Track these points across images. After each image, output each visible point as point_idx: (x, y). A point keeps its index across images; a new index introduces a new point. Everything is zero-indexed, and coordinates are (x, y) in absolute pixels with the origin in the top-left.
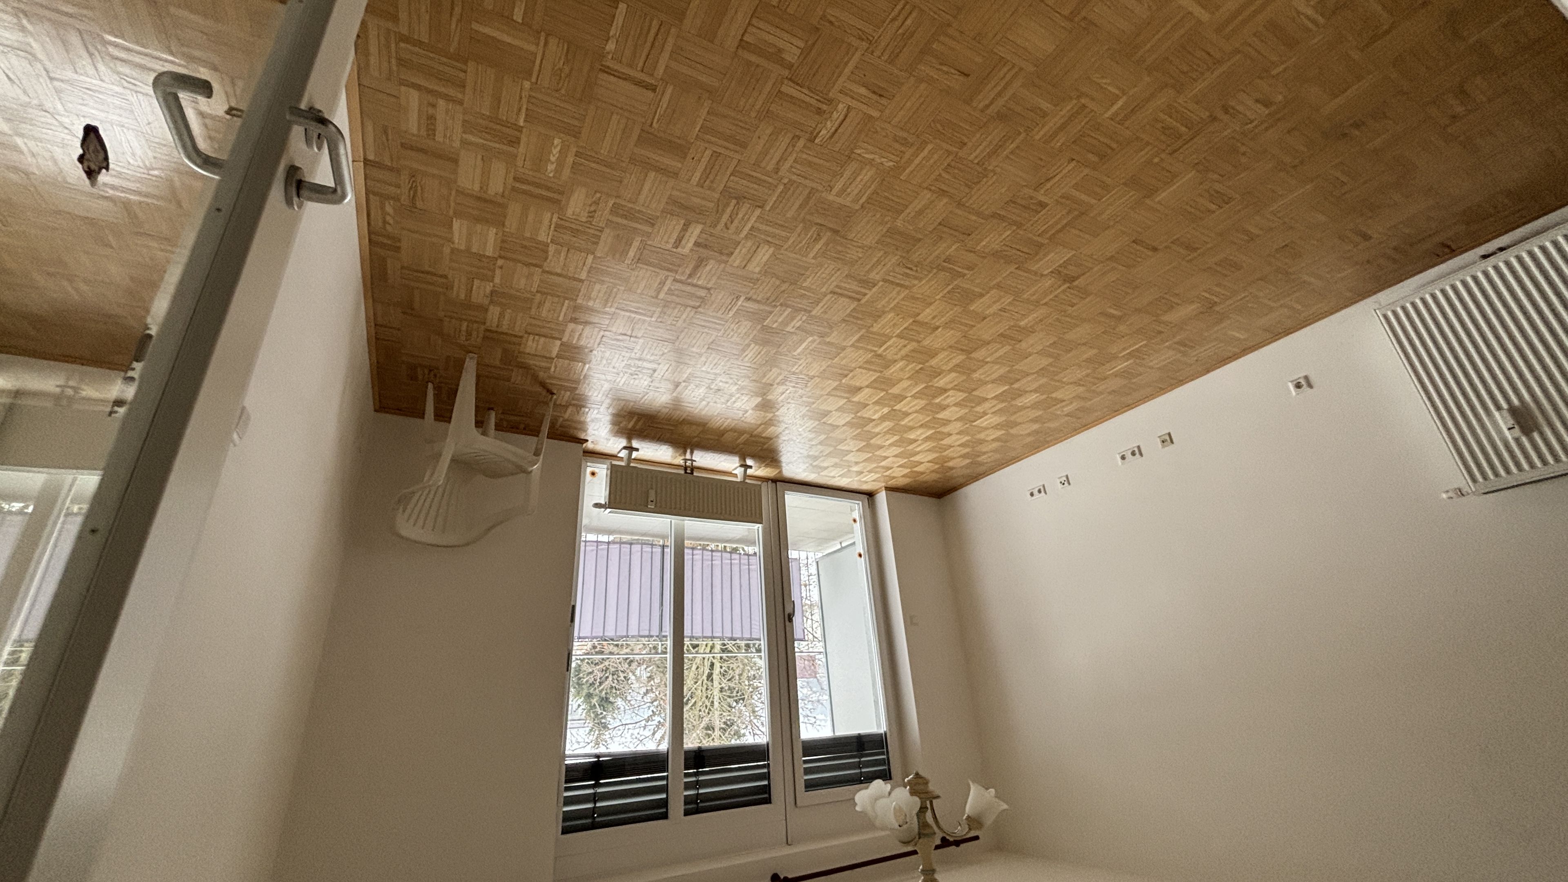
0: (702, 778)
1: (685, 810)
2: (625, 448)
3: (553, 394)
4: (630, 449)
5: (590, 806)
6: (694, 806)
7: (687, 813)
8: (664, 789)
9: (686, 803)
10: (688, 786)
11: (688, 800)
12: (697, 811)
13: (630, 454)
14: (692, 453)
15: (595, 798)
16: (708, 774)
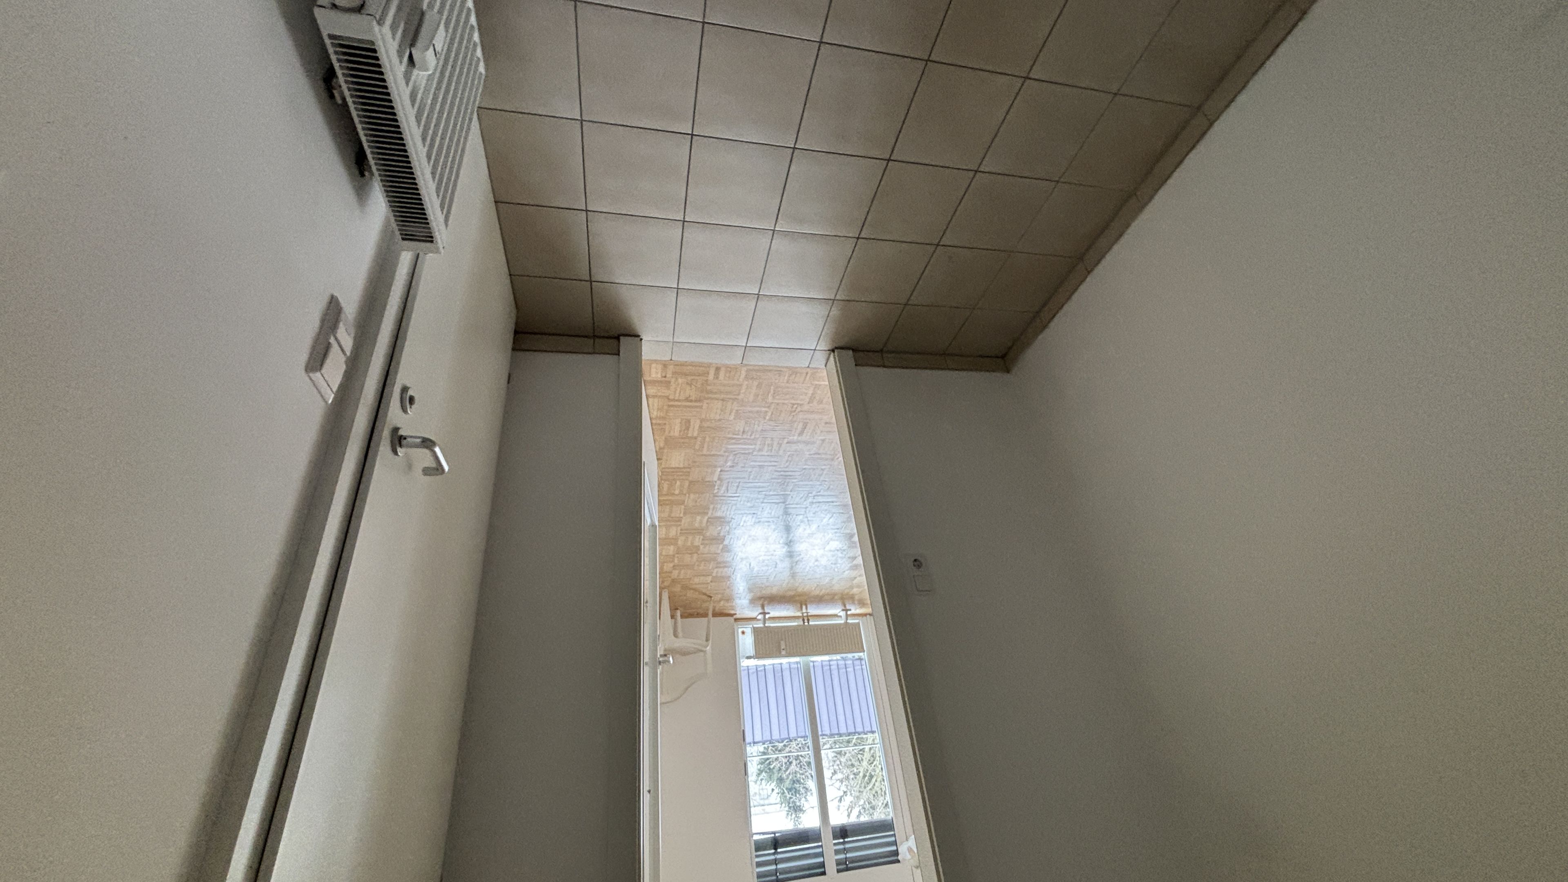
0: (847, 846)
1: (837, 869)
2: (760, 613)
3: (711, 597)
4: (764, 613)
5: (774, 867)
6: (844, 866)
7: (839, 871)
8: (821, 855)
9: (838, 864)
10: (837, 852)
11: (838, 863)
12: (848, 869)
13: (765, 616)
14: (807, 608)
15: (776, 862)
16: (852, 841)
